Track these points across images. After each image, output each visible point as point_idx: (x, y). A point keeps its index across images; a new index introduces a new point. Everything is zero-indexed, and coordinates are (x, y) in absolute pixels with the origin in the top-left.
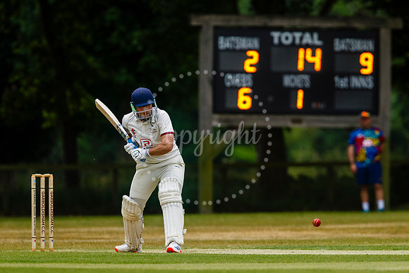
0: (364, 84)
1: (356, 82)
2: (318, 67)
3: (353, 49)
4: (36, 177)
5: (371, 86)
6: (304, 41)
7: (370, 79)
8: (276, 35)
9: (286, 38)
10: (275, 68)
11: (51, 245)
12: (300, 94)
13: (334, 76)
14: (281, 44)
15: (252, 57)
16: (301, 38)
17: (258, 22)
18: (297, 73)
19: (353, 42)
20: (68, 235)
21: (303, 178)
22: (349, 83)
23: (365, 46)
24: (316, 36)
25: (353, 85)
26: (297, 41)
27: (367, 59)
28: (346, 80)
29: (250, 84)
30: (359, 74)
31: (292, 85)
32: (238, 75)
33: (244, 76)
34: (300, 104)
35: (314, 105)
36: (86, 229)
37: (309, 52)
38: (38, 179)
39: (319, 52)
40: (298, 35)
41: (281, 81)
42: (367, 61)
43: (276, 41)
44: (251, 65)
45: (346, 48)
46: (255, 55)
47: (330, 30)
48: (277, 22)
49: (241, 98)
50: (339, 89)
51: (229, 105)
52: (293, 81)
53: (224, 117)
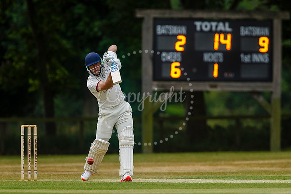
0: (262, 60)
1: (257, 58)
2: (229, 47)
3: (254, 34)
4: (24, 127)
5: (267, 60)
6: (219, 28)
7: (266, 56)
8: (198, 24)
9: (206, 26)
10: (198, 47)
11: (35, 176)
12: (216, 67)
13: (240, 54)
14: (201, 30)
15: (181, 40)
16: (217, 26)
17: (185, 14)
18: (214, 51)
19: (254, 29)
20: (48, 169)
21: (218, 128)
22: (251, 59)
23: (263, 32)
24: (227, 24)
25: (254, 60)
26: (214, 28)
27: (264, 41)
28: (249, 56)
29: (179, 59)
30: (258, 52)
31: (210, 60)
32: (171, 53)
33: (175, 53)
34: (216, 74)
35: (226, 75)
36: (60, 165)
37: (222, 36)
38: (26, 129)
39: (229, 36)
40: (214, 24)
41: (202, 57)
42: (264, 42)
43: (198, 28)
44: (180, 46)
45: (249, 34)
46: (183, 38)
47: (238, 20)
48: (199, 14)
49: (173, 70)
50: (244, 63)
51: (164, 75)
52: (210, 57)
53: (161, 83)
